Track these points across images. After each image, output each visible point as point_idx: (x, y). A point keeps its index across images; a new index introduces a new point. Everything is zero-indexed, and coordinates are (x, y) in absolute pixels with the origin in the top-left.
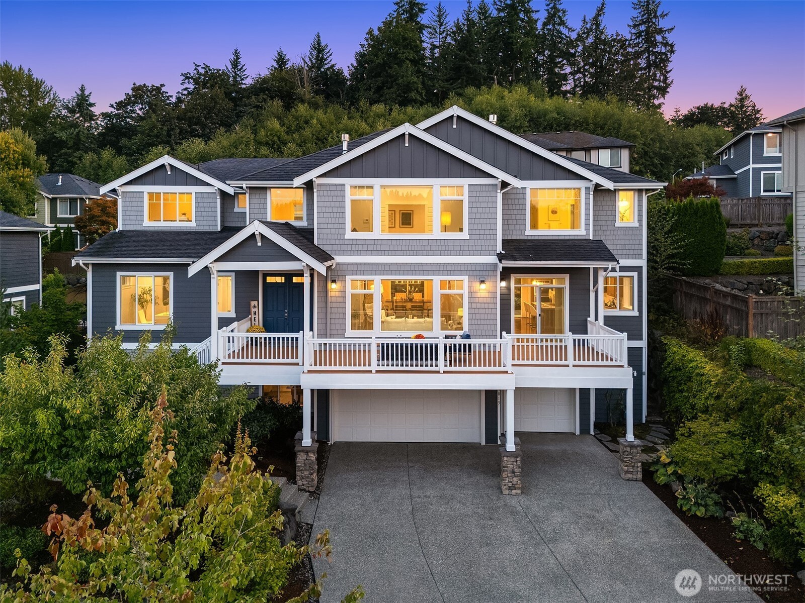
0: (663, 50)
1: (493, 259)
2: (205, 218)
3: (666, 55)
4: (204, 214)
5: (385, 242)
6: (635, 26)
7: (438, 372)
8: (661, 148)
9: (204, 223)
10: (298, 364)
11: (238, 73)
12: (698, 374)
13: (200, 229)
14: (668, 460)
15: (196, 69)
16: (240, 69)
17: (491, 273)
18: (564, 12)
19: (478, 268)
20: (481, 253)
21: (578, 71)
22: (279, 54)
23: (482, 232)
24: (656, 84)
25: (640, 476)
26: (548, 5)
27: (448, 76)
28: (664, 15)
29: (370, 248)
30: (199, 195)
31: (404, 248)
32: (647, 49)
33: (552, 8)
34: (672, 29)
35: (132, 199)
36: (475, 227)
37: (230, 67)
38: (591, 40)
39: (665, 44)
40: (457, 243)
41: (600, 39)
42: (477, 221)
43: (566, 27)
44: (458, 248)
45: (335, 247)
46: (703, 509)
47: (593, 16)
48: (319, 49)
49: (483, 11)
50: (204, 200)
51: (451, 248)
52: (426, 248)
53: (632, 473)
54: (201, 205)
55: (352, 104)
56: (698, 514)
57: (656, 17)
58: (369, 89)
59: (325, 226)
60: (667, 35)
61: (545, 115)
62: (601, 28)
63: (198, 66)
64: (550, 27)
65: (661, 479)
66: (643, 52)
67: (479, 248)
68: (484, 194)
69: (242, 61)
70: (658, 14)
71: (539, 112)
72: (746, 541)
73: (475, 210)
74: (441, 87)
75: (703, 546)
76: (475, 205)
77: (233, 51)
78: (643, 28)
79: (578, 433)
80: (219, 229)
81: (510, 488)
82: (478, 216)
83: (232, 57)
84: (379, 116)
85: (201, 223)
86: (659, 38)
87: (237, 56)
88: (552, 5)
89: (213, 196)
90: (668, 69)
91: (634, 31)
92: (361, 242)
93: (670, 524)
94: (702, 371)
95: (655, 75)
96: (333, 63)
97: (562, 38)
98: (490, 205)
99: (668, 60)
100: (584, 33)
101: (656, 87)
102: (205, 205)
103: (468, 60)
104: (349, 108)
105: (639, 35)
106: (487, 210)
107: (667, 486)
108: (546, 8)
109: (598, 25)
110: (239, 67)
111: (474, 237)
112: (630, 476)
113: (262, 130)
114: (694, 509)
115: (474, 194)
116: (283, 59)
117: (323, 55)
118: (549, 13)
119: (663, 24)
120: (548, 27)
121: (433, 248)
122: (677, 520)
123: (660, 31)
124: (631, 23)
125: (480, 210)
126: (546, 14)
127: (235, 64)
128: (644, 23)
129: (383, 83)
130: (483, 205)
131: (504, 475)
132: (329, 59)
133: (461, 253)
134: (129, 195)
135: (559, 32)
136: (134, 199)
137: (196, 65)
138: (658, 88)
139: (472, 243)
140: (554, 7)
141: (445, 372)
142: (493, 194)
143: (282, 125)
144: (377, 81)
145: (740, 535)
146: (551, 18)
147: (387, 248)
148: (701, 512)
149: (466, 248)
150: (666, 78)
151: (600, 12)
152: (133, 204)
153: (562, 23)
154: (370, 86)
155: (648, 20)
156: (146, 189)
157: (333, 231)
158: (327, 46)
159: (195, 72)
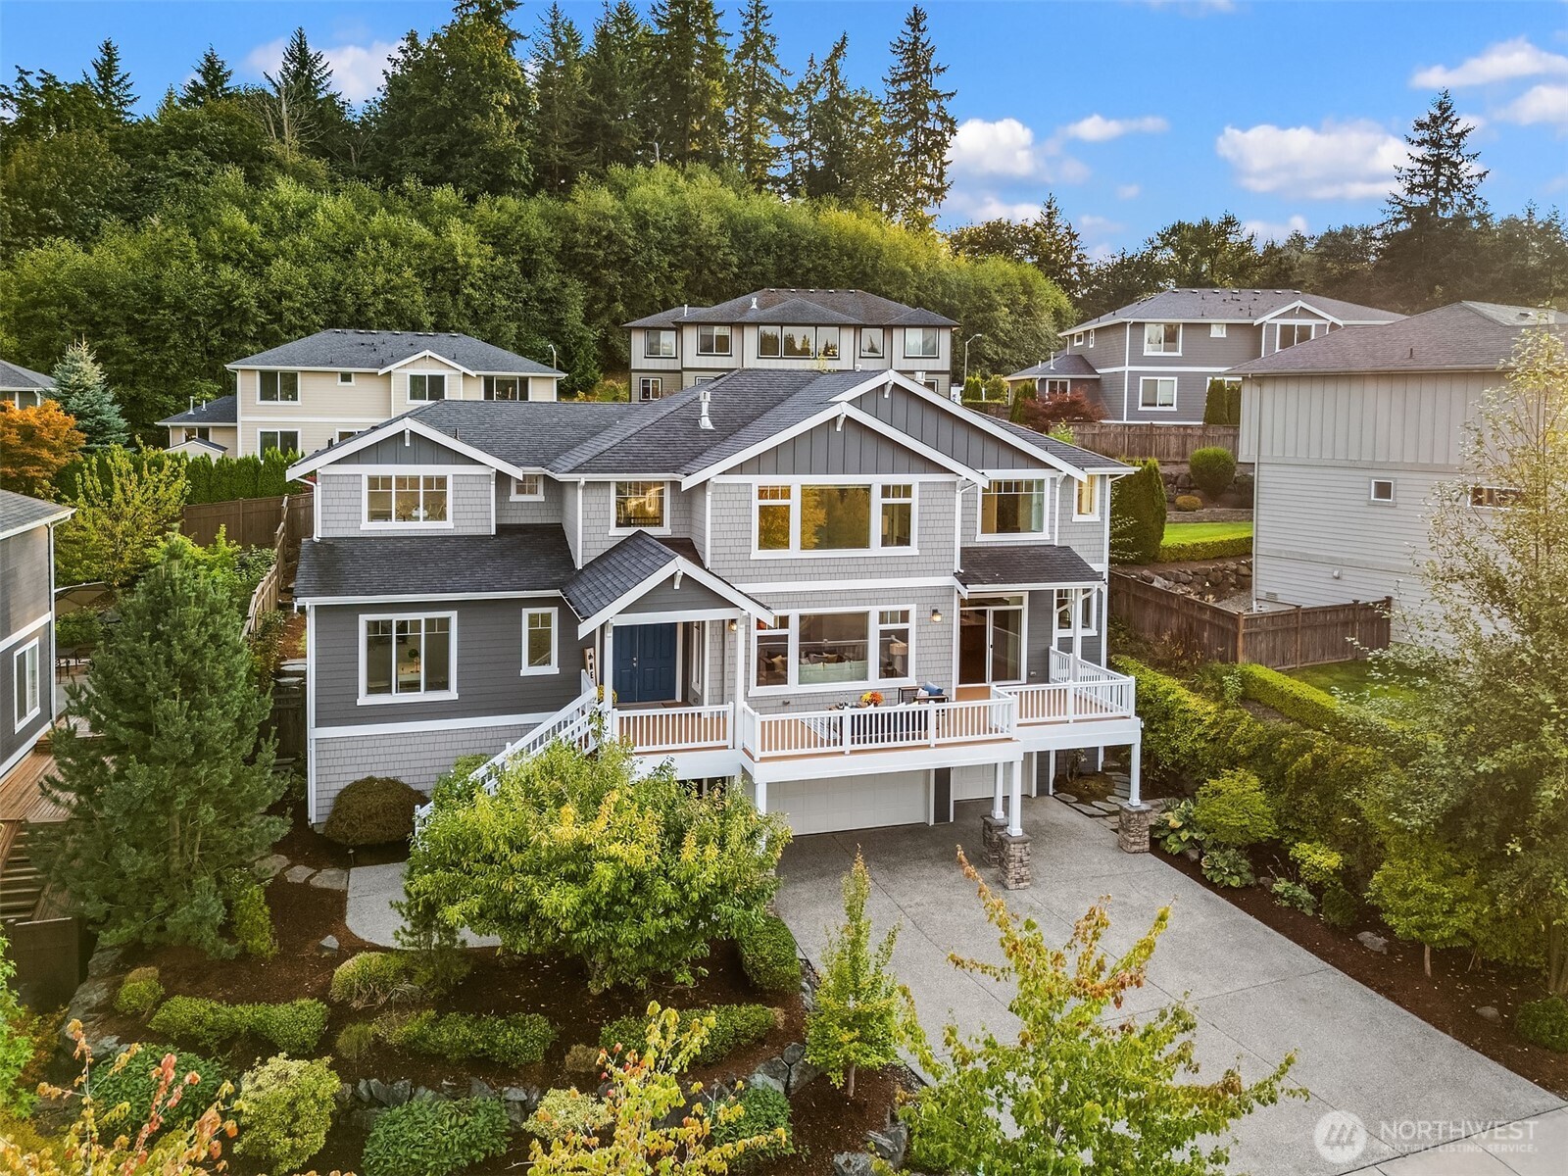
0: (939, 128)
1: (950, 580)
2: (470, 515)
3: (943, 136)
4: (468, 508)
5: (805, 563)
6: (894, 82)
7: (928, 746)
8: (944, 295)
9: (468, 523)
10: (726, 747)
11: (113, 89)
12: (1181, 711)
13: (460, 532)
14: (1180, 824)
15: (20, 79)
16: (118, 83)
17: (946, 599)
18: (773, 39)
19: (929, 593)
20: (934, 573)
21: (801, 147)
22: (208, 60)
23: (935, 545)
24: (926, 181)
25: (1147, 846)
26: (746, 24)
27: (572, 139)
28: (939, 70)
29: (786, 571)
30: (460, 479)
31: (831, 569)
32: (912, 124)
33: (752, 31)
34: (953, 94)
35: (340, 487)
36: (927, 538)
37: (93, 75)
38: (822, 95)
39: (944, 119)
40: (902, 560)
41: (837, 97)
42: (929, 531)
43: (777, 66)
44: (904, 568)
45: (735, 572)
46: (1237, 878)
47: (828, 57)
48: (302, 60)
49: (625, 17)
50: (468, 487)
51: (895, 568)
52: (862, 569)
53: (1137, 844)
54: (461, 494)
55: (389, 180)
56: (1233, 884)
57: (927, 71)
58: (421, 153)
59: (723, 542)
60: (944, 102)
61: (756, 228)
62: (841, 78)
63: (27, 73)
64: (749, 62)
65: (1175, 848)
66: (907, 126)
67: (931, 567)
68: (939, 495)
69: (122, 67)
70: (932, 66)
71: (746, 221)
72: (1292, 908)
73: (927, 517)
74: (561, 159)
75: (1252, 919)
76: (927, 509)
77: (101, 44)
78: (906, 86)
79: (1034, 795)
80: (493, 532)
81: (1017, 882)
82: (931, 524)
83: (99, 56)
84: (448, 210)
85: (462, 523)
86: (932, 106)
87: (108, 55)
88: (752, 26)
89: (483, 480)
90: (945, 159)
91: (893, 90)
92: (773, 564)
93: (1207, 899)
94: (1186, 707)
95: (924, 166)
96: (331, 90)
97: (768, 84)
98: (946, 509)
99: (944, 144)
100: (810, 82)
101: (925, 187)
102: (470, 494)
103: (606, 112)
104: (384, 188)
105: (900, 96)
106: (942, 516)
107: (1182, 855)
108: (743, 29)
109: (834, 73)
110: (116, 79)
111: (924, 552)
112: (1136, 848)
113: (212, 230)
114: (1227, 879)
115: (926, 495)
116: (219, 70)
117: (311, 73)
118: (747, 38)
119: (938, 83)
120: (745, 62)
121: (871, 568)
122: (1212, 895)
123: (935, 95)
124: (889, 77)
125: (933, 517)
126: (741, 40)
127: (107, 69)
128: (908, 78)
129: (451, 145)
130: (938, 509)
131: (1011, 866)
132: (325, 83)
133: (908, 573)
134: (334, 480)
135: (763, 73)
136: (344, 487)
137: (21, 71)
138: (929, 189)
139: (922, 559)
140: (755, 30)
141: (937, 746)
142: (950, 495)
143: (252, 219)
144: (439, 140)
145: (1286, 903)
146: (749, 47)
147: (808, 570)
148: (1235, 882)
149: (914, 567)
150: (942, 174)
151: (838, 51)
152: (342, 495)
153: (769, 58)
154: (424, 149)
155: (914, 76)
156: (368, 470)
157: (734, 550)
158: (319, 57)
159: (20, 85)
